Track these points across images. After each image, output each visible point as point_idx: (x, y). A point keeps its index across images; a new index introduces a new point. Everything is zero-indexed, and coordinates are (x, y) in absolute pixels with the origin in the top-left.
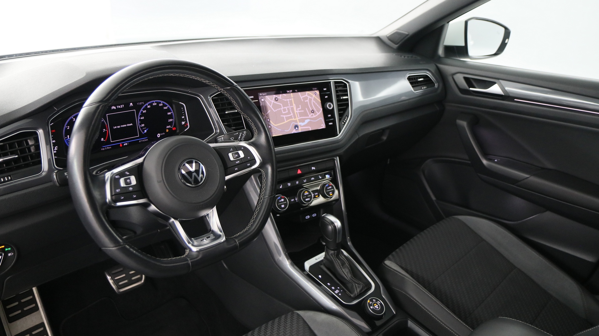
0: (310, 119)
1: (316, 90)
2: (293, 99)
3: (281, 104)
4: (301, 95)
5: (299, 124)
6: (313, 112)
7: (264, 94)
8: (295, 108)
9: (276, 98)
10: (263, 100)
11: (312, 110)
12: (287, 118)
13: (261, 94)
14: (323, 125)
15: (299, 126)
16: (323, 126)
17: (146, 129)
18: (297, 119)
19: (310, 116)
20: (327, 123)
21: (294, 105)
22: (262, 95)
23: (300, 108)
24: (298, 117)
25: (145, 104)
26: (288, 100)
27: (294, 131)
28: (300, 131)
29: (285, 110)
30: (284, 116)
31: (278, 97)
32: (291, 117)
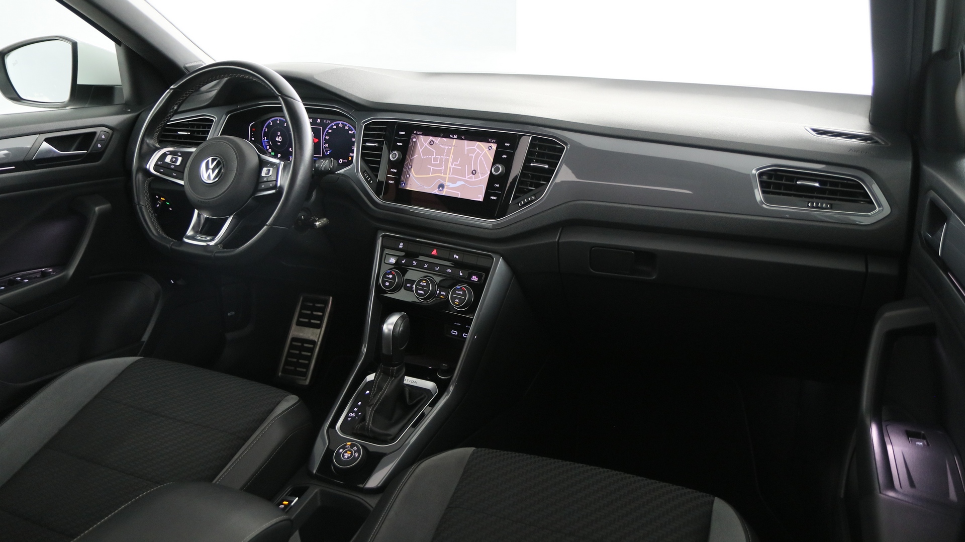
0: (466, 181)
1: (493, 143)
2: (453, 147)
3: (435, 151)
4: (468, 145)
5: (447, 183)
6: (474, 172)
7: (418, 133)
8: (450, 161)
9: (433, 141)
10: (414, 140)
11: (474, 170)
12: (435, 171)
13: (415, 132)
14: (481, 196)
15: (446, 187)
16: (480, 198)
17: (329, 151)
18: (447, 176)
19: (467, 177)
20: (487, 195)
21: (451, 155)
22: (417, 134)
23: (458, 163)
24: (449, 174)
25: (331, 123)
26: (446, 147)
27: (436, 192)
28: (444, 193)
29: (436, 159)
30: (432, 168)
31: (435, 141)
32: (440, 171)
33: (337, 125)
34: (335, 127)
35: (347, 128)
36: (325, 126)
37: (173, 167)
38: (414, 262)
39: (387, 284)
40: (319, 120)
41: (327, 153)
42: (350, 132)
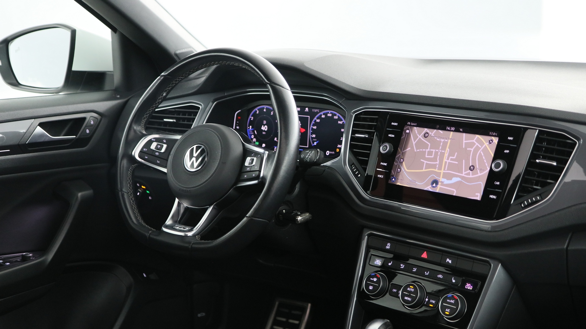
0: (462, 178)
1: (495, 136)
2: (449, 141)
3: (429, 144)
4: (465, 138)
5: (441, 179)
6: (472, 168)
7: (412, 124)
8: (446, 155)
9: (427, 133)
10: (408, 131)
11: (472, 166)
12: (428, 166)
13: (409, 123)
14: (479, 194)
15: (440, 183)
16: (478, 196)
17: (316, 141)
18: (442, 171)
19: (464, 173)
20: (486, 193)
21: (447, 149)
22: (410, 125)
23: (454, 158)
24: (444, 170)
25: (320, 112)
26: (442, 140)
27: (429, 188)
28: (437, 190)
29: (430, 153)
30: (425, 162)
31: (430, 133)
32: (434, 166)
33: (326, 114)
34: (323, 116)
35: (336, 117)
36: (313, 115)
37: (157, 154)
38: (402, 265)
39: (371, 288)
40: (307, 109)
41: (313, 143)
42: (339, 122)
